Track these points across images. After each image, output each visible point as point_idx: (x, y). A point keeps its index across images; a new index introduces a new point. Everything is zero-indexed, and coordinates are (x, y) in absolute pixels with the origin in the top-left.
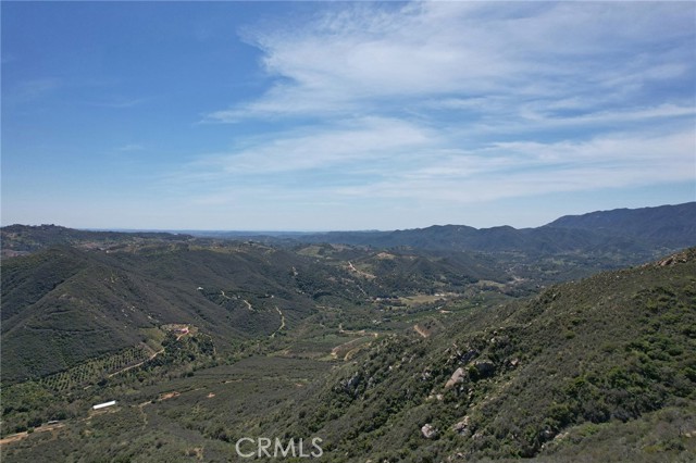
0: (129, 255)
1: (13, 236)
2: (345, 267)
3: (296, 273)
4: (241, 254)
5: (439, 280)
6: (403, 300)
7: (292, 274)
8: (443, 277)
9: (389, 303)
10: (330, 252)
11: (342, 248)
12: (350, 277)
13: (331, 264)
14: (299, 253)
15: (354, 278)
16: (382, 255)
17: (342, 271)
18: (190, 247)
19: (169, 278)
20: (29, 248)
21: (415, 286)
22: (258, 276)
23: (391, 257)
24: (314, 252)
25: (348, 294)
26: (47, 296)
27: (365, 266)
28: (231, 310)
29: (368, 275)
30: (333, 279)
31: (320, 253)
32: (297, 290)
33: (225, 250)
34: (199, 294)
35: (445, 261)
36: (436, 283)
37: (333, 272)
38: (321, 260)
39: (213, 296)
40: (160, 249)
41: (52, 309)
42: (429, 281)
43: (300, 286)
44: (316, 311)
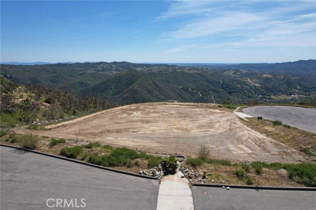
0: (154, 73)
1: (114, 66)
2: (245, 81)
3: (221, 82)
4: (198, 74)
5: (296, 88)
6: (273, 97)
7: (220, 82)
8: (298, 87)
9: (266, 98)
10: (239, 74)
11: (245, 72)
12: (247, 85)
13: (239, 79)
14: (224, 73)
15: (249, 86)
16: (265, 76)
17: (244, 82)
18: (177, 70)
19: (169, 82)
20: (119, 70)
21: (281, 91)
22: (205, 83)
23: (270, 76)
24: (231, 73)
25: (245, 93)
26: (130, 87)
27: (256, 80)
28: (193, 96)
29: (256, 85)
30: (239, 86)
31: (234, 74)
32: (222, 90)
33: (191, 72)
34: (181, 89)
35: (302, 79)
36: (294, 90)
37: (239, 82)
38: (234, 77)
39: (186, 90)
40: (165, 71)
41: (133, 91)
42: (290, 89)
43: (223, 88)
44: (229, 99)
